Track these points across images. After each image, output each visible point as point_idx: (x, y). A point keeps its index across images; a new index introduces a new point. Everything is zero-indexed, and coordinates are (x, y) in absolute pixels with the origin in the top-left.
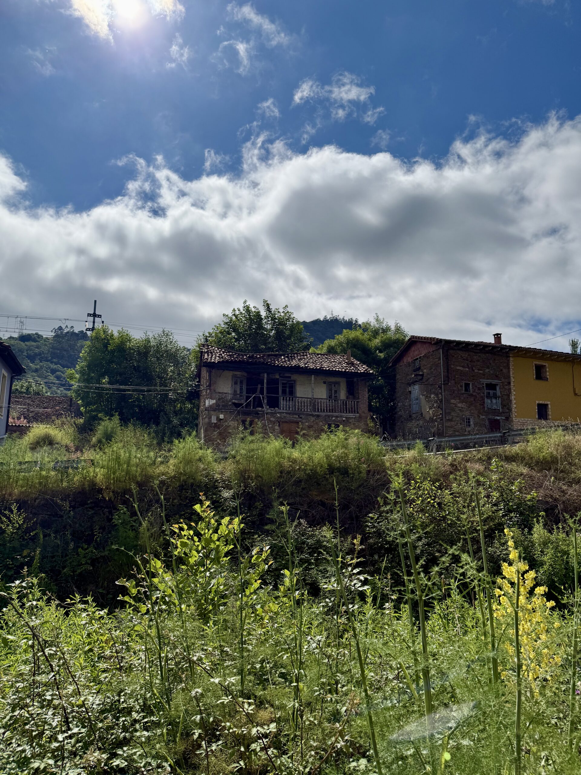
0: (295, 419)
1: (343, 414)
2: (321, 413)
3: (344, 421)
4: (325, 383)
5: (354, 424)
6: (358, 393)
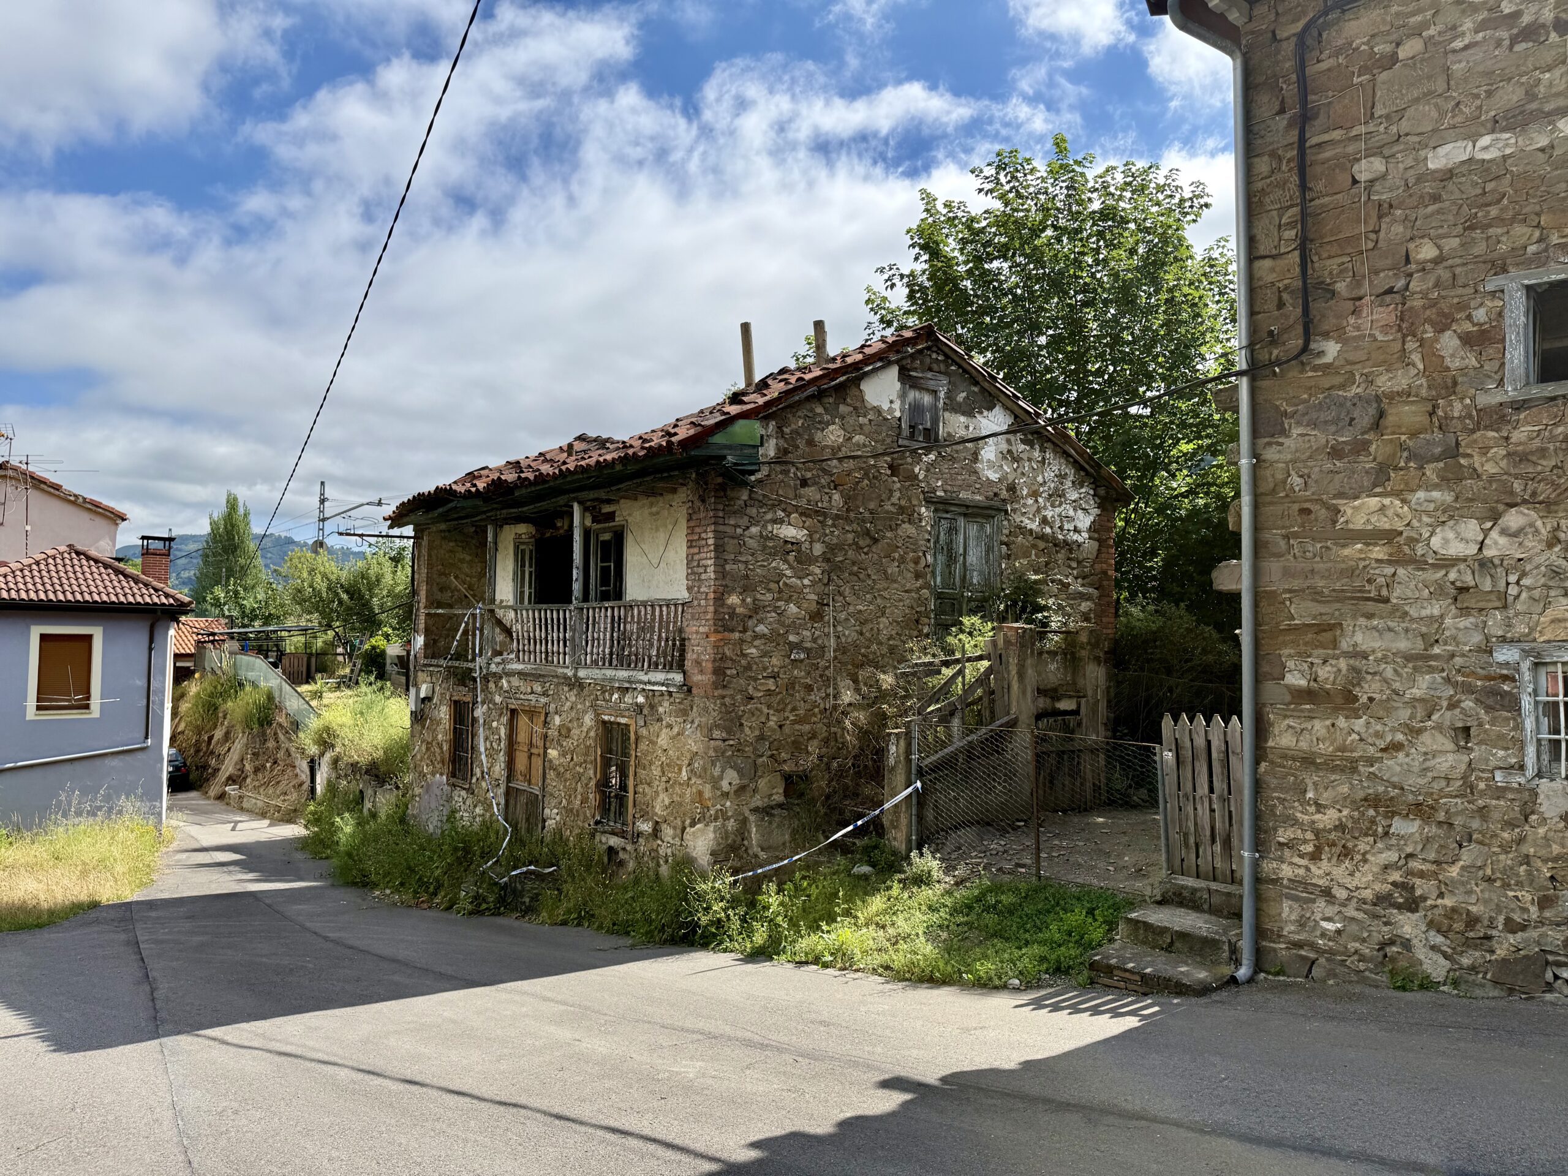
0: (534, 701)
1: (641, 675)
3: (641, 708)
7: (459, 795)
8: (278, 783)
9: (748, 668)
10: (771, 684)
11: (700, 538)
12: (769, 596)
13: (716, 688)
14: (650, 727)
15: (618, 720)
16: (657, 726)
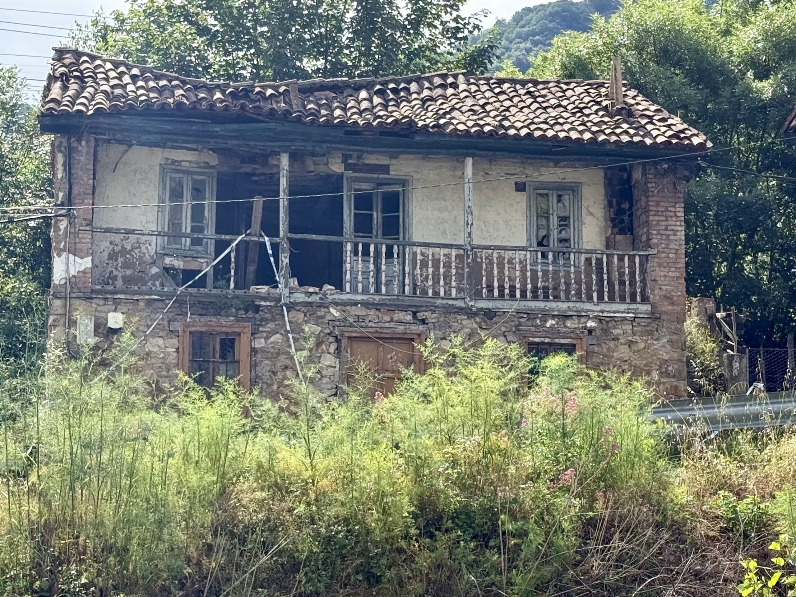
0: (401, 328)
1: (588, 306)
2: (499, 304)
3: (590, 331)
4: (520, 187)
5: (630, 344)
6: (647, 223)
11: (667, 210)
14: (603, 345)
15: (557, 341)
16: (612, 344)
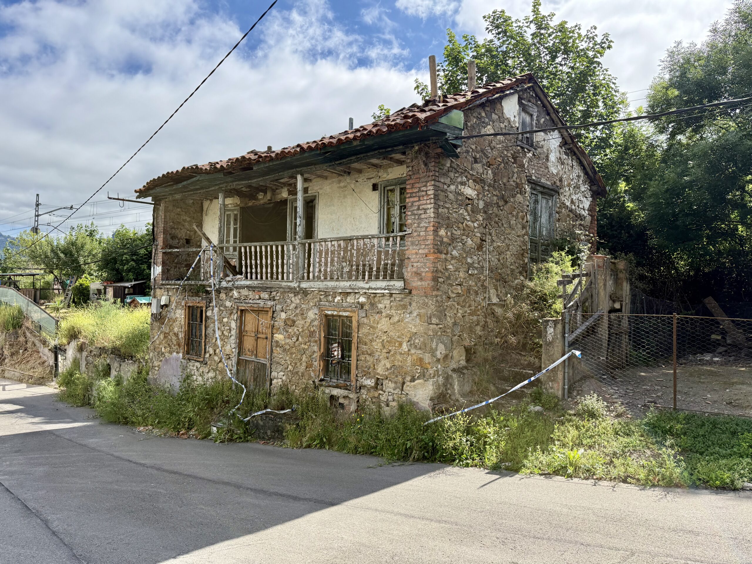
0: (262, 304)
1: (361, 284)
2: (312, 284)
4: (375, 187)
5: (391, 317)
7: (194, 367)
8: (28, 362)
9: (448, 278)
10: (459, 290)
11: (420, 191)
12: (459, 232)
13: (434, 290)
14: (371, 317)
15: (341, 313)
16: (377, 317)
